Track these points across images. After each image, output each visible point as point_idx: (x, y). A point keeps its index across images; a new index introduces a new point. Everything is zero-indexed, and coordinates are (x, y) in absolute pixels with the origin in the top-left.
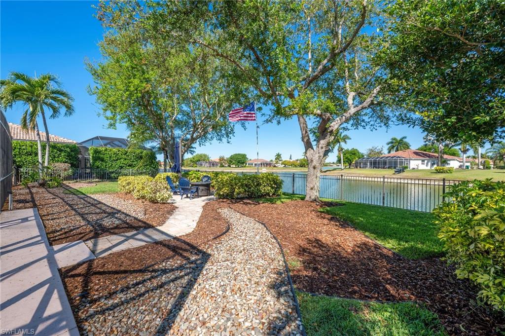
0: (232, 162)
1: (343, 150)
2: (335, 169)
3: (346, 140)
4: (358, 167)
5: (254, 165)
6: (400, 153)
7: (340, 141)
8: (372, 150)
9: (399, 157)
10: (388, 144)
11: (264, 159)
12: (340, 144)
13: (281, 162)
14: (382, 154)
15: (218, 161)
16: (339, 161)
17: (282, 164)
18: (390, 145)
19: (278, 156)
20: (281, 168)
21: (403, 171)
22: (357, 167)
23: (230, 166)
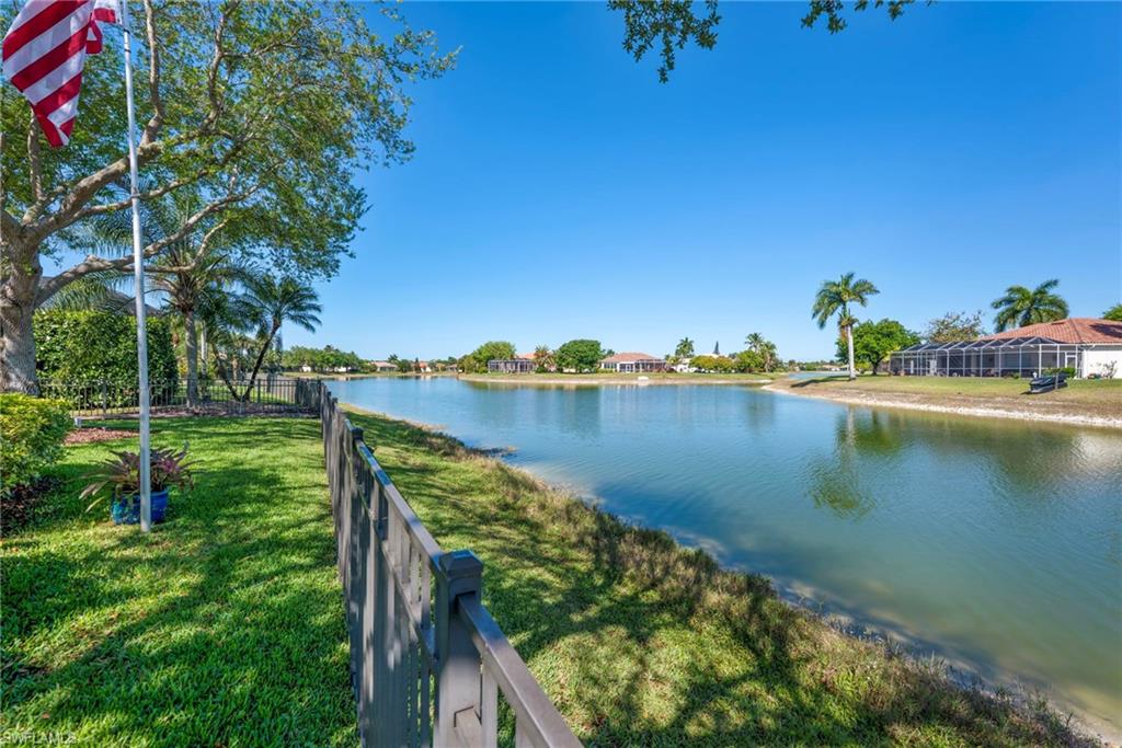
0: (564, 360)
1: (856, 325)
2: (831, 379)
3: (865, 296)
4: (902, 373)
5: (618, 368)
6: (1039, 330)
7: (845, 297)
8: (944, 325)
9: (1043, 342)
10: (997, 305)
11: (645, 353)
12: (844, 308)
13: (687, 360)
14: (976, 334)
15: (532, 357)
16: (843, 355)
17: (691, 365)
18: (1003, 308)
19: (685, 347)
20: (690, 376)
21: (1062, 385)
22: (897, 374)
23: (560, 371)
